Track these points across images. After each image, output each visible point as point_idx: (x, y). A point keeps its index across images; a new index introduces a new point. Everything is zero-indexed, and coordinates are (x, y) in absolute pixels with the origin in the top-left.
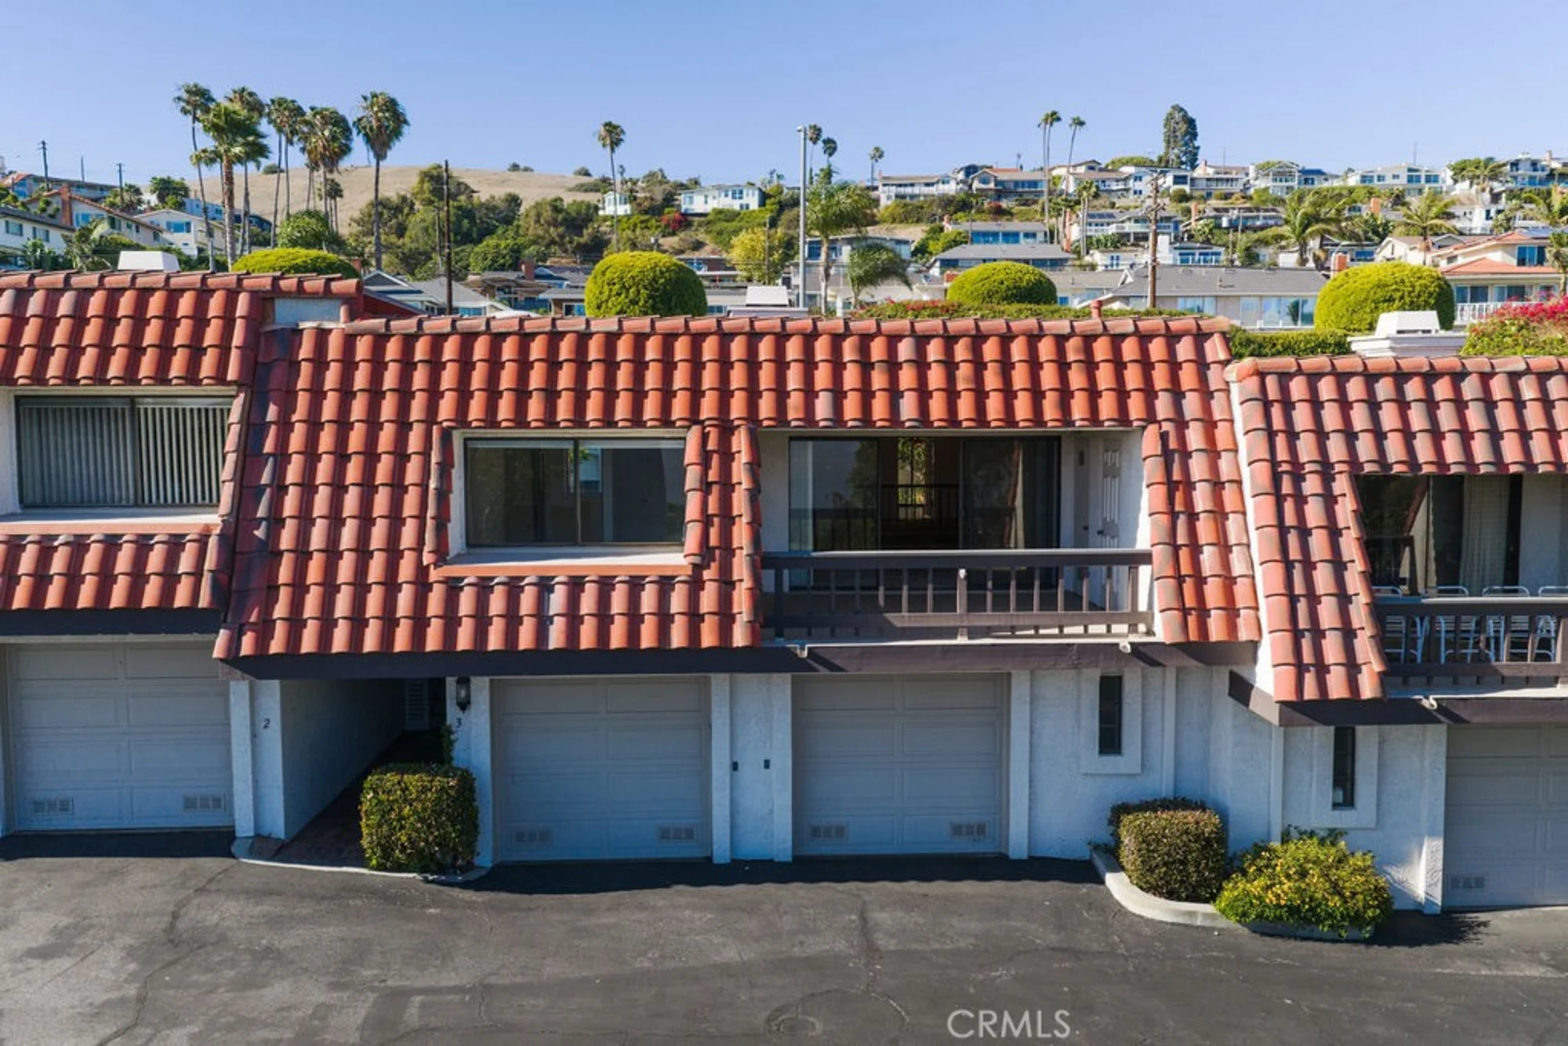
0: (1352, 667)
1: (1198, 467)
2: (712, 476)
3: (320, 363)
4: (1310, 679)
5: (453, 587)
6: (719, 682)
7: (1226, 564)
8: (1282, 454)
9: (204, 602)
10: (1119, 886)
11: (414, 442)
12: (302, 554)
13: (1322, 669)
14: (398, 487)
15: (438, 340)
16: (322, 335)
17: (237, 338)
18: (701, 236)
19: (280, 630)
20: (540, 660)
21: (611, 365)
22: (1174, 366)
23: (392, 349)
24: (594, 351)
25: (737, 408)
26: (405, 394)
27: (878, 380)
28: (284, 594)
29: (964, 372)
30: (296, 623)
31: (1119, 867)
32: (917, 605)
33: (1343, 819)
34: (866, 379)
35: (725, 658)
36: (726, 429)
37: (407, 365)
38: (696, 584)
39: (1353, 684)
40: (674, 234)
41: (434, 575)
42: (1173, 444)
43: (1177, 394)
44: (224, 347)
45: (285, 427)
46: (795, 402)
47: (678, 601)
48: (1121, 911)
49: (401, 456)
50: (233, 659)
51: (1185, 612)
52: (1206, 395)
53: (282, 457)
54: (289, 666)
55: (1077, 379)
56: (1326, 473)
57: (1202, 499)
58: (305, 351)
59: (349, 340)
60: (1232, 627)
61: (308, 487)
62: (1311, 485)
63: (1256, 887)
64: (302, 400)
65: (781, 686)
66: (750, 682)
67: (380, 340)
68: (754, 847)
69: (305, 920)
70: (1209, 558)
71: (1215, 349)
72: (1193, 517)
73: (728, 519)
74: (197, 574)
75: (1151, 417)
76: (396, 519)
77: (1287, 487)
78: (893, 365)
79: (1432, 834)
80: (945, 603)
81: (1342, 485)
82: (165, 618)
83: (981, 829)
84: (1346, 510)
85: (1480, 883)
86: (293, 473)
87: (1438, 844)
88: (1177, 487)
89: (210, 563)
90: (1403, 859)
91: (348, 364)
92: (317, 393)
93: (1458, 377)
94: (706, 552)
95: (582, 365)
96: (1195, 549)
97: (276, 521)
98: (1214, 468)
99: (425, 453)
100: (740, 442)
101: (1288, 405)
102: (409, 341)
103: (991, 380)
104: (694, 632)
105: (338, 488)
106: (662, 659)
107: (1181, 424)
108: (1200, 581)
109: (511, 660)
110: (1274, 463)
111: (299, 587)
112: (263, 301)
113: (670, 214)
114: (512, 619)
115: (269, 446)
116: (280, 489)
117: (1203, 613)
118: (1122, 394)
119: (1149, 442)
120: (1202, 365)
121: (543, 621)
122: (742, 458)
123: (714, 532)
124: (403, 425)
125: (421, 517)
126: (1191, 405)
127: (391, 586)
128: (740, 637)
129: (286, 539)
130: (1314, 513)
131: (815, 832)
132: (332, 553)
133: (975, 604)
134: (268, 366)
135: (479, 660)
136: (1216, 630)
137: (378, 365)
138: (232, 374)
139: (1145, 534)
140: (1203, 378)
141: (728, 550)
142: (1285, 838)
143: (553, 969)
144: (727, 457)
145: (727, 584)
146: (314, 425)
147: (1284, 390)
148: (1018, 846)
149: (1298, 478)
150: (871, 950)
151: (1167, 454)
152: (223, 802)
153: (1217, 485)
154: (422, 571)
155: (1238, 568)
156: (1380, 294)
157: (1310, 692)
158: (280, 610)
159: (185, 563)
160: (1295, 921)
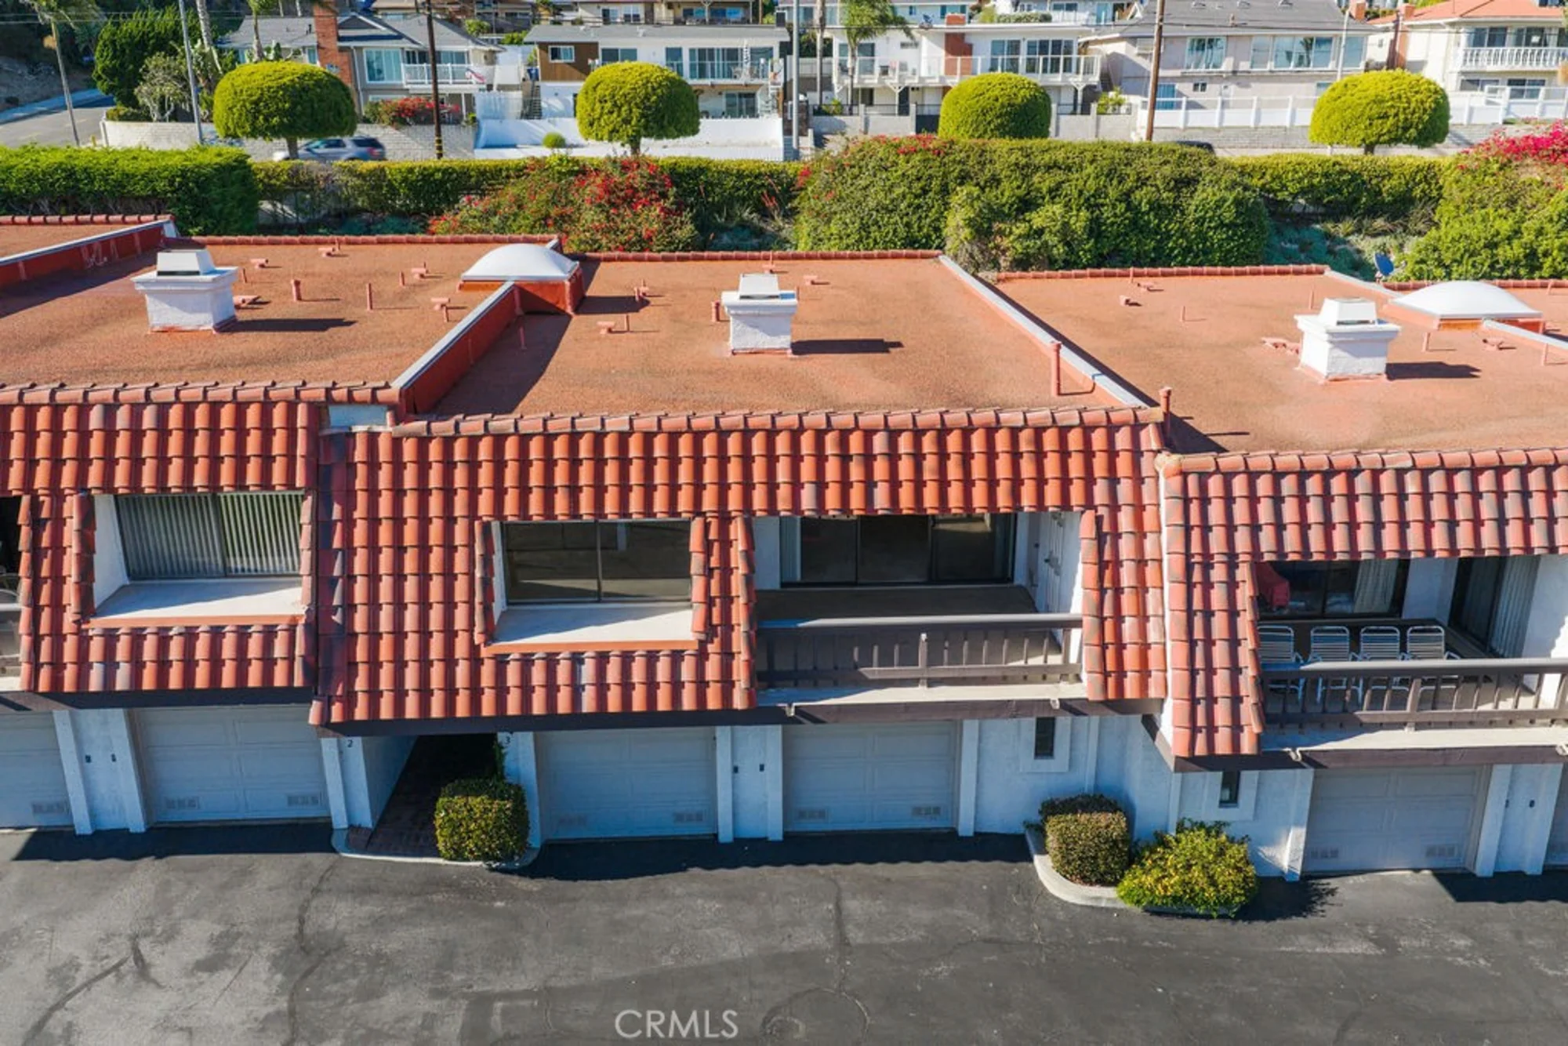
0: (1236, 727)
1: (1126, 547)
2: (714, 562)
3: (373, 465)
4: (1201, 739)
5: (501, 661)
6: (723, 733)
7: (1143, 633)
8: (1196, 548)
9: (298, 682)
10: (1044, 867)
11: (460, 536)
12: (374, 635)
13: (1212, 729)
14: (449, 576)
15: (473, 442)
16: (372, 438)
17: (301, 449)
19: (362, 700)
20: (576, 720)
21: (624, 462)
22: (1112, 454)
23: (434, 451)
24: (609, 451)
25: (734, 502)
26: (448, 491)
27: (856, 472)
28: (362, 671)
29: (930, 463)
30: (374, 694)
31: (1043, 851)
32: (886, 660)
33: (1227, 814)
34: (845, 471)
35: (727, 716)
36: (725, 519)
37: (448, 465)
38: (702, 656)
39: (1235, 741)
41: (485, 652)
42: (1106, 528)
43: (1113, 480)
44: (290, 456)
45: (349, 523)
46: (783, 493)
47: (687, 671)
48: (1044, 893)
49: (449, 549)
50: (326, 723)
51: (1106, 674)
52: (1138, 480)
53: (349, 551)
54: (371, 727)
55: (1027, 468)
56: (1232, 564)
57: (1127, 577)
58: (359, 454)
59: (396, 443)
60: (1144, 686)
61: (373, 577)
62: (1218, 573)
64: (361, 499)
65: (775, 732)
66: (751, 734)
67: (423, 443)
68: (751, 828)
70: (1129, 626)
71: (1150, 439)
72: (1118, 591)
73: (727, 599)
74: (290, 659)
75: (1089, 504)
76: (449, 604)
77: (1197, 576)
78: (868, 458)
79: (1297, 824)
80: (909, 659)
81: (1243, 573)
82: (267, 694)
83: (937, 810)
84: (1245, 594)
85: (1335, 854)
86: (359, 565)
87: (1301, 832)
88: (1106, 566)
89: (300, 649)
90: (1273, 842)
91: (398, 466)
92: (373, 493)
93: (1352, 474)
94: (709, 629)
95: (599, 462)
96: (1118, 618)
97: (349, 607)
98: (1140, 548)
99: (470, 546)
100: (737, 531)
101: (1205, 501)
102: (448, 443)
103: (954, 471)
104: (701, 697)
105: (399, 577)
106: (676, 718)
107: (1114, 507)
108: (1120, 647)
109: (551, 721)
110: (1188, 555)
111: (374, 664)
112: (318, 411)
114: (551, 688)
115: (337, 543)
116: (350, 579)
117: (1121, 673)
118: (1065, 481)
119: (1085, 526)
120: (1136, 453)
121: (576, 690)
122: (739, 547)
123: (716, 611)
124: (449, 520)
125: (470, 602)
126: (1125, 490)
127: (450, 661)
128: (739, 702)
129: (360, 622)
130: (1218, 597)
131: (802, 814)
132: (399, 634)
133: (933, 660)
134: (329, 468)
135: (525, 721)
136: (1131, 691)
137: (423, 465)
138: (300, 481)
139: (1079, 602)
140: (1136, 466)
141: (728, 626)
142: (1180, 828)
143: (600, 970)
144: (726, 543)
145: (727, 655)
146: (373, 521)
147: (1203, 487)
148: (966, 826)
149: (1207, 566)
150: (843, 942)
151: (1100, 538)
152: (320, 798)
153: (1141, 563)
154: (474, 650)
155: (1153, 636)
156: (1376, 110)
157: (1200, 750)
158: (360, 684)
159: (279, 650)
160: (1179, 907)
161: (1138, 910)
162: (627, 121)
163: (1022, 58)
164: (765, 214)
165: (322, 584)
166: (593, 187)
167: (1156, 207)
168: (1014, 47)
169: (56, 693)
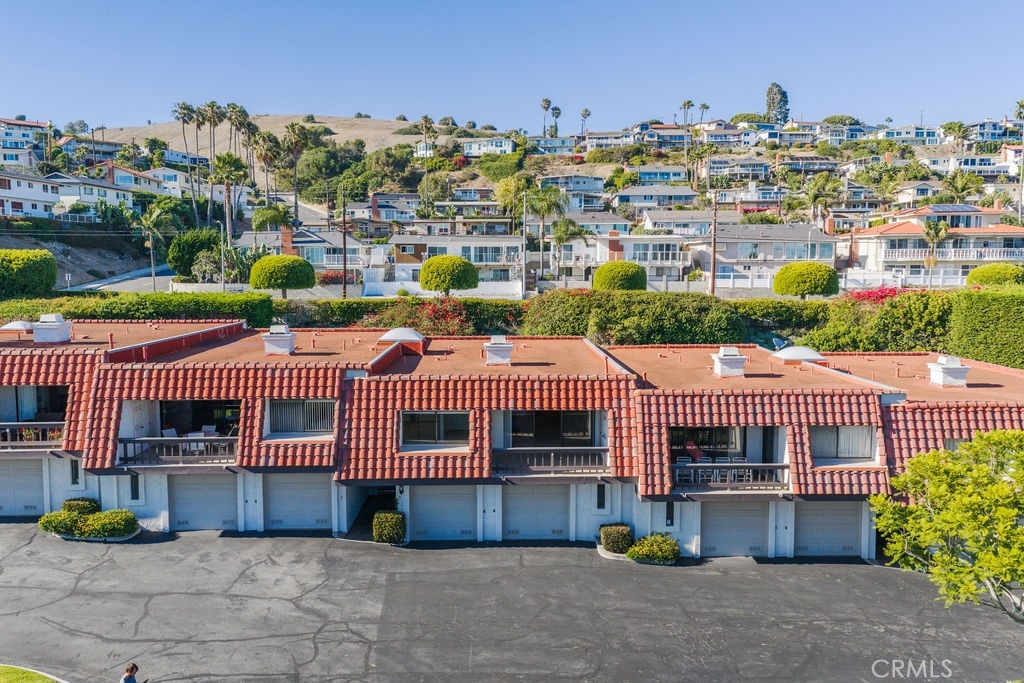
0: (662, 485)
1: (624, 423)
2: (477, 426)
3: (360, 390)
4: (650, 488)
5: (402, 459)
6: (480, 488)
7: (630, 453)
8: (646, 421)
9: (331, 464)
10: (601, 550)
11: (389, 415)
12: (358, 449)
13: (654, 486)
14: (385, 429)
15: (395, 383)
16: (361, 381)
17: (337, 384)
18: (477, 171)
19: (352, 472)
20: (427, 482)
21: (447, 390)
22: (619, 390)
23: (382, 386)
24: (442, 387)
25: (485, 404)
26: (386, 400)
27: (528, 395)
28: (353, 461)
29: (554, 392)
30: (357, 470)
31: (600, 544)
32: (539, 464)
33: (669, 529)
34: (524, 395)
35: (481, 481)
36: (482, 411)
37: (386, 391)
38: (472, 458)
39: (662, 490)
40: (460, 169)
41: (396, 456)
42: (617, 416)
43: (619, 399)
44: (333, 387)
45: (351, 410)
46: (502, 402)
47: (467, 463)
48: (599, 556)
49: (385, 419)
50: (339, 481)
51: (617, 468)
52: (628, 399)
53: (351, 420)
54: (355, 482)
55: (589, 394)
56: (659, 426)
57: (625, 433)
58: (356, 387)
59: (369, 383)
60: (631, 472)
61: (358, 429)
62: (655, 430)
63: (637, 549)
64: (356, 402)
65: (499, 488)
66: (490, 488)
67: (378, 383)
68: (490, 537)
69: (361, 555)
70: (625, 450)
71: (632, 385)
72: (621, 438)
73: (482, 439)
74: (329, 456)
75: (611, 407)
76: (384, 439)
77: (647, 431)
78: (533, 390)
79: (697, 534)
80: (547, 463)
81: (664, 430)
82: (321, 469)
83: (561, 532)
84: (664, 437)
85: (714, 549)
86: (354, 425)
87: (699, 537)
88: (617, 429)
89: (332, 453)
90: (688, 542)
91: (369, 391)
92: (360, 400)
93: (702, 396)
94: (476, 449)
95: (438, 390)
96: (622, 448)
97: (350, 439)
98: (629, 423)
99: (393, 418)
100: (486, 415)
101: (650, 405)
102: (387, 383)
103: (563, 395)
104: (472, 473)
105: (367, 429)
106: (463, 481)
107: (620, 409)
108: (622, 458)
109: (419, 481)
110: (644, 423)
111: (357, 459)
112: (343, 371)
113: (457, 157)
114: (419, 469)
115: (347, 417)
116: (350, 429)
117: (623, 467)
118: (602, 399)
119: (610, 415)
120: (627, 390)
121: (428, 470)
122: (487, 420)
123: (478, 443)
124: (386, 410)
125: (392, 438)
126: (623, 403)
127: (384, 459)
128: (485, 475)
129: (353, 445)
130: (655, 438)
131: (509, 532)
132: (366, 449)
133: (556, 463)
134: (346, 391)
135: (410, 481)
136: (626, 474)
137: (378, 390)
138: (336, 395)
139: (609, 441)
140: (627, 394)
141: (482, 448)
142: (652, 534)
144: (482, 419)
145: (482, 458)
146: (360, 410)
147: (649, 400)
148: (572, 538)
149: (651, 428)
151: (615, 419)
152: (329, 520)
153: (629, 428)
154: (392, 454)
155: (634, 454)
157: (650, 492)
158: (352, 466)
159: (325, 453)
160: (648, 559)
161: (634, 562)
162: (443, 282)
163: (650, 253)
164: (508, 323)
165: (341, 431)
166: (428, 310)
167: (689, 320)
168: (646, 247)
169: (248, 468)
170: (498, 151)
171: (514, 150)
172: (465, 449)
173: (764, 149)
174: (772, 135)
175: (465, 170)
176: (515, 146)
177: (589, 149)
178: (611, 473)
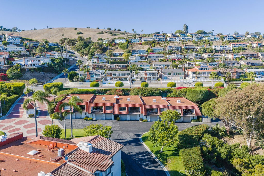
11: (118, 108)
13: (145, 114)
17: (113, 105)
18: (118, 47)
19: (115, 114)
21: (124, 105)
29: (135, 105)
31: (140, 120)
32: (133, 112)
37: (118, 105)
40: (114, 46)
41: (119, 112)
46: (130, 106)
55: (138, 105)
63: (143, 121)
69: (116, 122)
79: (149, 119)
84: (146, 110)
85: (151, 121)
91: (116, 105)
110: (144, 108)
111: (115, 112)
113: (113, 43)
115: (114, 108)
119: (140, 107)
120: (142, 105)
121: (122, 113)
122: (128, 108)
128: (128, 114)
133: (135, 112)
141: (128, 111)
148: (137, 120)
150: (132, 123)
153: (142, 109)
159: (112, 112)
166: (117, 91)
168: (151, 74)
170: (122, 42)
171: (126, 42)
172: (126, 111)
173: (181, 42)
174: (183, 38)
175: (115, 46)
176: (126, 41)
177: (143, 41)
178: (141, 113)
